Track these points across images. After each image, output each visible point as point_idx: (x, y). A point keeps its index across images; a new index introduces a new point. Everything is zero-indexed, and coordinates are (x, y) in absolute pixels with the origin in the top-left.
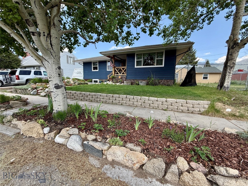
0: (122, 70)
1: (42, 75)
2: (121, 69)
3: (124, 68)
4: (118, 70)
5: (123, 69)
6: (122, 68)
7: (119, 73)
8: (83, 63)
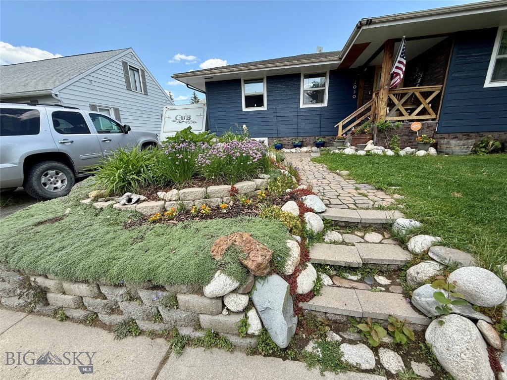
0: (422, 99)
1: (89, 132)
2: (418, 94)
3: (430, 90)
4: (403, 100)
5: (426, 95)
6: (423, 90)
7: (406, 110)
8: (206, 83)
